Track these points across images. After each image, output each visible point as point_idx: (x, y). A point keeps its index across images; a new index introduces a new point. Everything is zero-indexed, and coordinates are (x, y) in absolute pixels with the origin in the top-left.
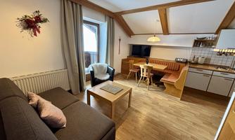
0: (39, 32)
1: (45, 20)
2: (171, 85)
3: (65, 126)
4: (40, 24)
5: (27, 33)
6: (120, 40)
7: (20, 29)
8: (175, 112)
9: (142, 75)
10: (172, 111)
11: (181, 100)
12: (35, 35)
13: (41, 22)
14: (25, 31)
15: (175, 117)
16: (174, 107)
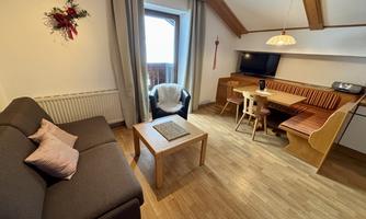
0: (76, 33)
1: (83, 14)
2: (302, 138)
3: (69, 178)
4: (76, 20)
5: (60, 35)
6: (217, 43)
7: (50, 29)
8: (291, 194)
9: (244, 111)
10: (285, 193)
11: (319, 172)
12: (71, 37)
13: (77, 17)
14: (57, 32)
15: (288, 207)
16: (294, 184)
